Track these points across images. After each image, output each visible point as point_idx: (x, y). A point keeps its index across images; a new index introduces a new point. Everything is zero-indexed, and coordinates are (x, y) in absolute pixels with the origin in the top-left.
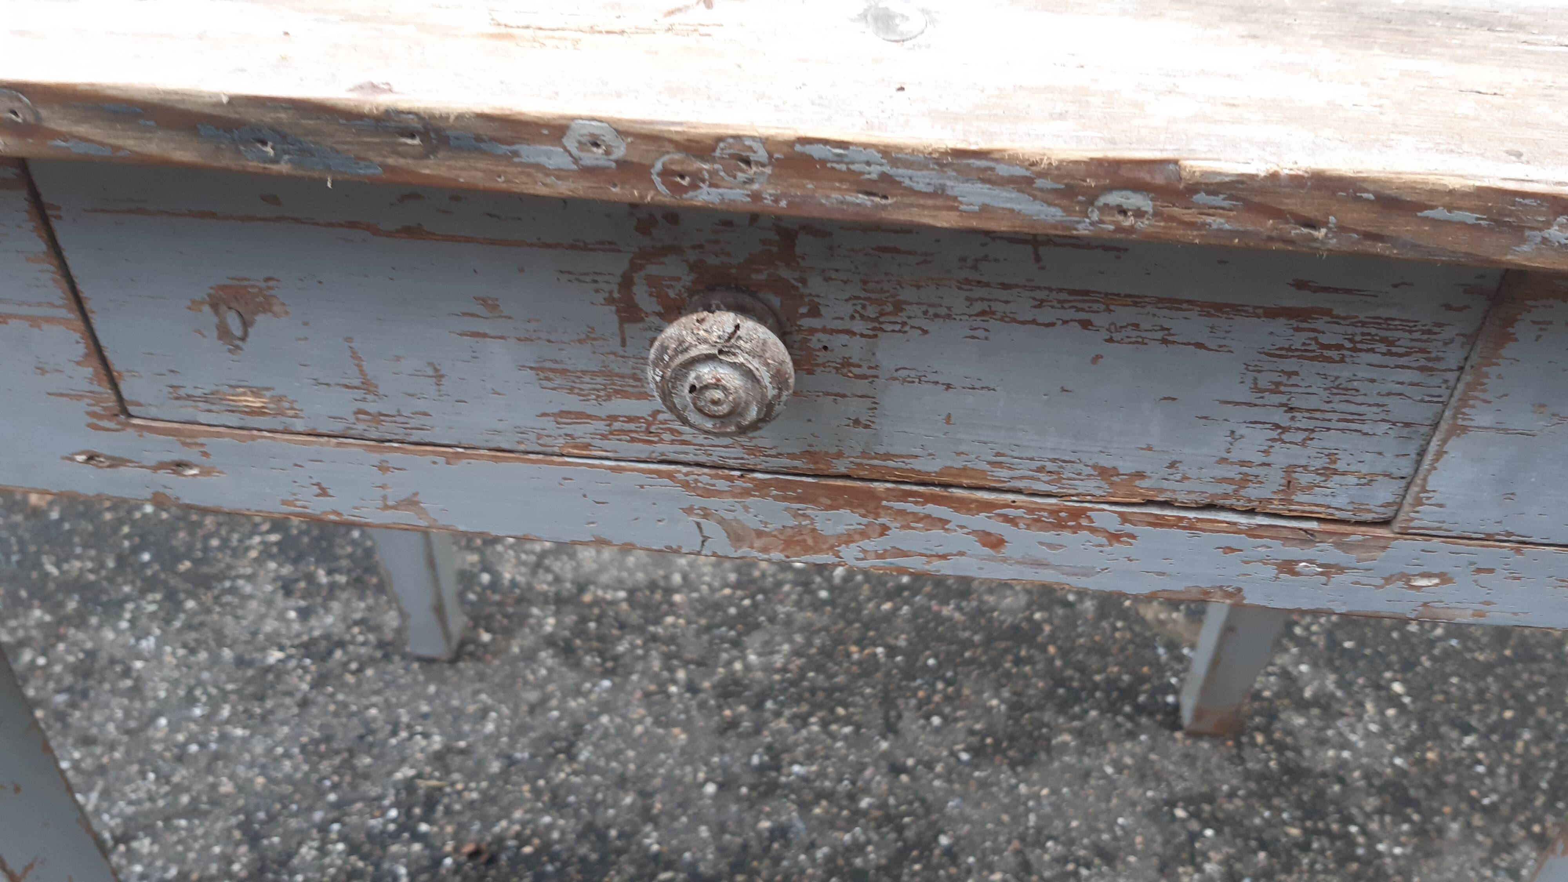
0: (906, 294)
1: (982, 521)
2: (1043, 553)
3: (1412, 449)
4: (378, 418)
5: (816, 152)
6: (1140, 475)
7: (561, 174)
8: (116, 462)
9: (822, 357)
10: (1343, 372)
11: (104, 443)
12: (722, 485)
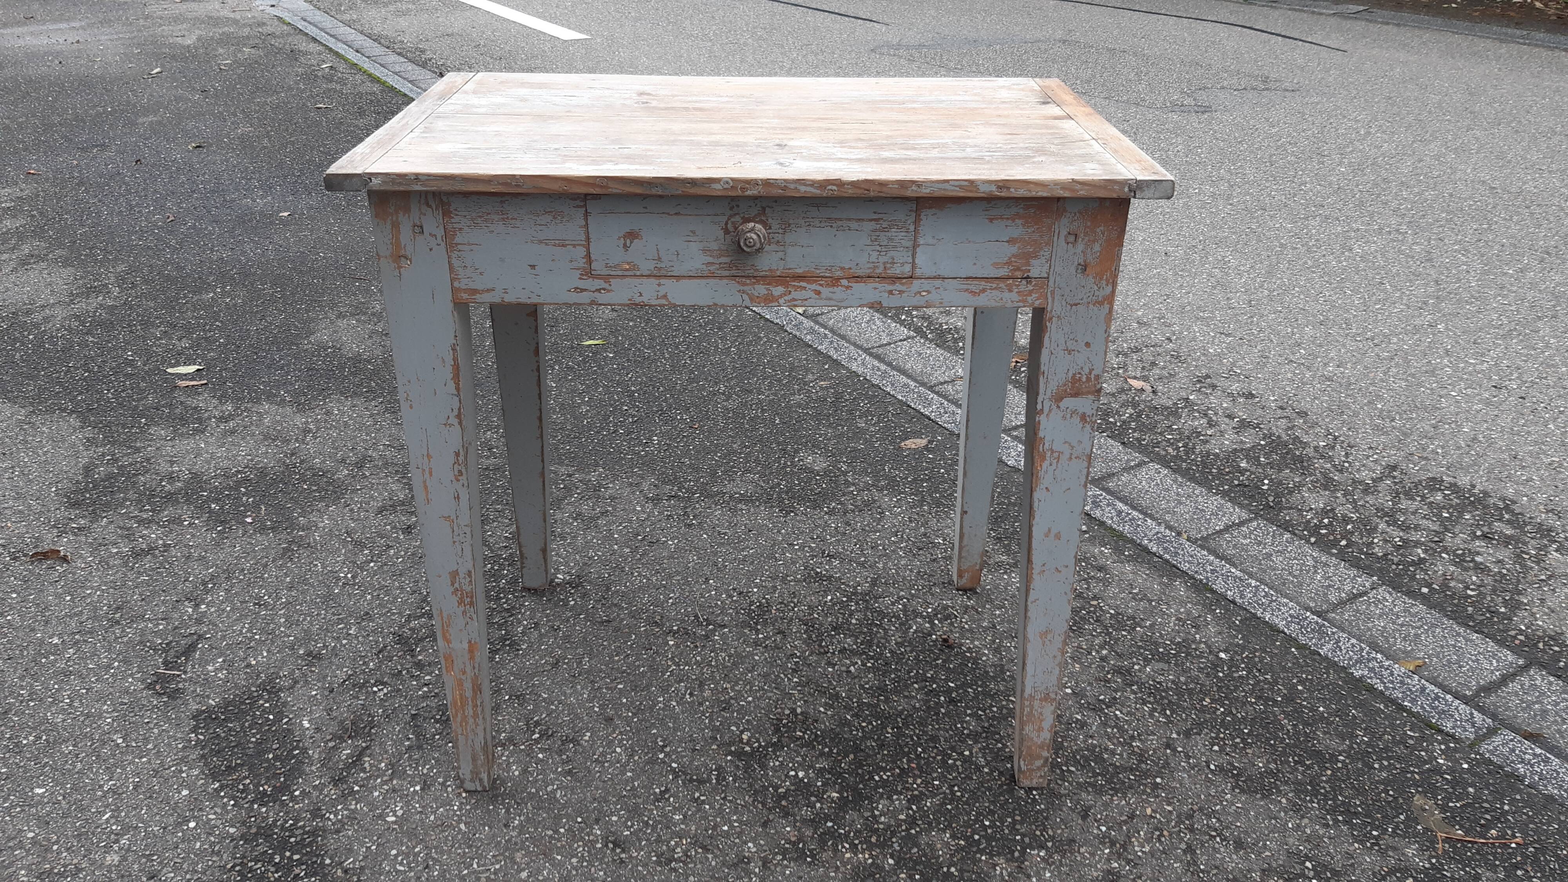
0: (791, 221)
1: (814, 286)
2: (831, 295)
3: (910, 254)
4: (660, 269)
5: (772, 181)
6: (850, 269)
7: (719, 190)
8: (582, 290)
9: (772, 240)
10: (889, 234)
11: (582, 284)
12: (748, 281)
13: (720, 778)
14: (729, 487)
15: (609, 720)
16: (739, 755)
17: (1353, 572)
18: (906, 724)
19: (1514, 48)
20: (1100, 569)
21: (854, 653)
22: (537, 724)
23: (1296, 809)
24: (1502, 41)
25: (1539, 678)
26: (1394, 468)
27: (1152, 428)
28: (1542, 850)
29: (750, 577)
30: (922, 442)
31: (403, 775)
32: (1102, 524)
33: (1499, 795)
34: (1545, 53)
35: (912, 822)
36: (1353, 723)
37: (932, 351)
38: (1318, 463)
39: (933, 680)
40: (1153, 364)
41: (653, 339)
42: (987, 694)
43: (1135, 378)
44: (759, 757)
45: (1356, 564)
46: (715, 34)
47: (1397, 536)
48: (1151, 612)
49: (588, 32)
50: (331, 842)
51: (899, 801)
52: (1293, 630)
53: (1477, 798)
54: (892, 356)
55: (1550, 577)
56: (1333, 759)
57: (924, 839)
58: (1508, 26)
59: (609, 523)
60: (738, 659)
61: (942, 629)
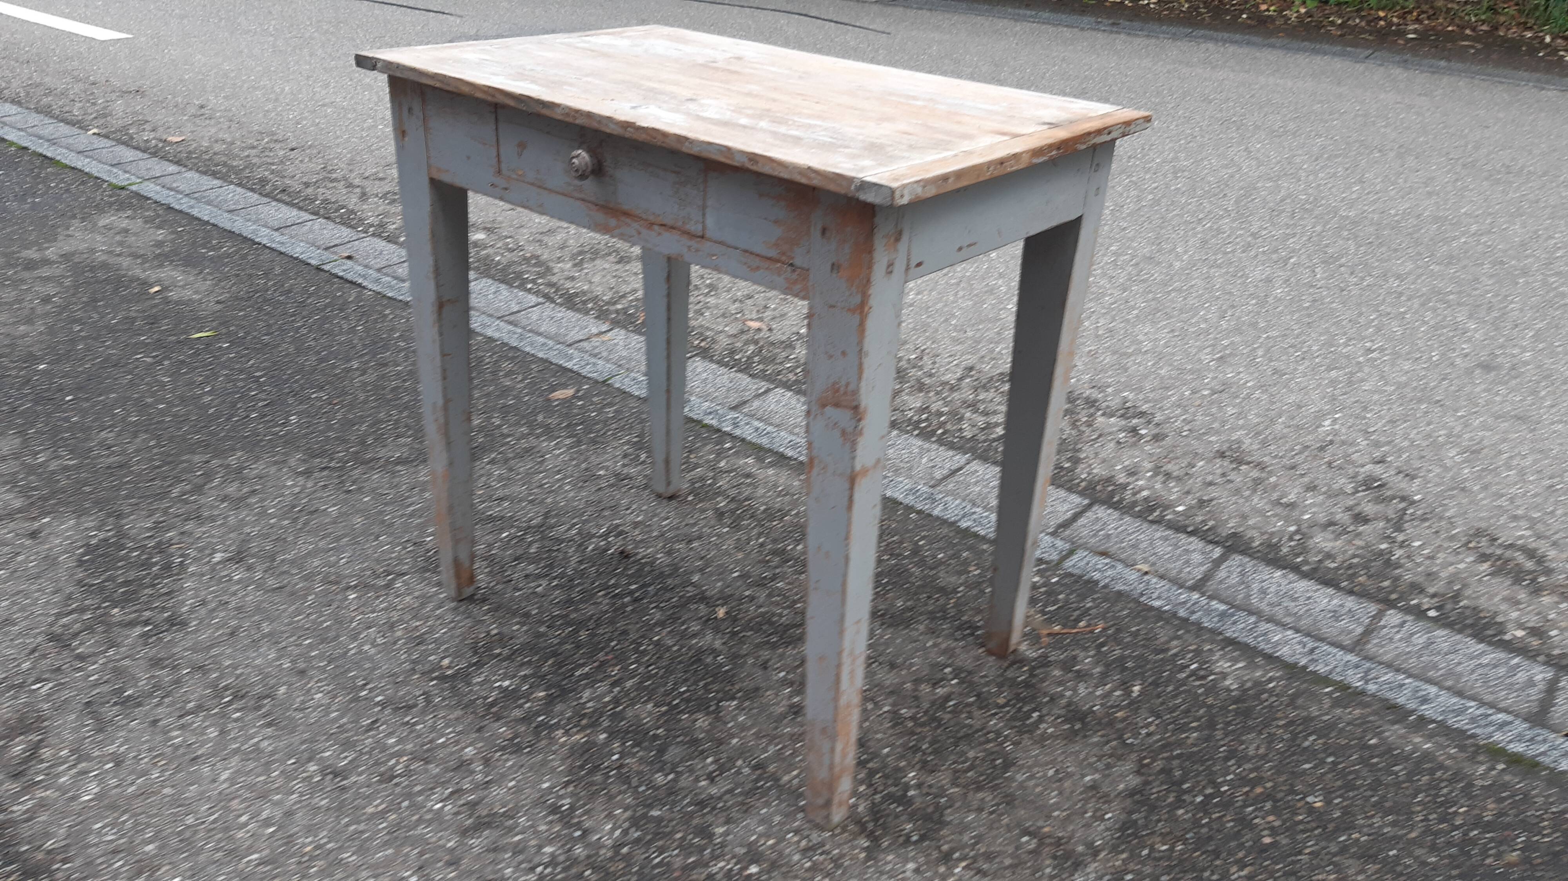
13: (428, 701)
14: (383, 453)
15: (302, 673)
16: (443, 678)
17: (951, 453)
18: (598, 626)
19: (1027, 26)
20: (748, 476)
21: (539, 577)
22: (226, 688)
23: (932, 632)
24: (1016, 20)
25: (1100, 512)
26: (971, 369)
27: (772, 360)
28: (1118, 631)
29: (422, 527)
30: (570, 392)
31: (88, 758)
32: (743, 440)
33: (1083, 597)
34: (1051, 29)
35: (616, 701)
36: (966, 563)
37: (563, 314)
38: (913, 372)
39: (615, 586)
40: (766, 307)
41: (269, 326)
42: (666, 589)
43: (752, 320)
44: (464, 676)
45: (951, 446)
46: (276, 29)
47: (981, 421)
48: (795, 504)
49: (128, 31)
50: (25, 830)
51: (602, 687)
52: (909, 500)
53: (1067, 602)
54: (524, 322)
55: (1100, 436)
56: (955, 591)
57: (630, 713)
58: (1019, 8)
59: (262, 500)
60: (425, 599)
61: (616, 545)
